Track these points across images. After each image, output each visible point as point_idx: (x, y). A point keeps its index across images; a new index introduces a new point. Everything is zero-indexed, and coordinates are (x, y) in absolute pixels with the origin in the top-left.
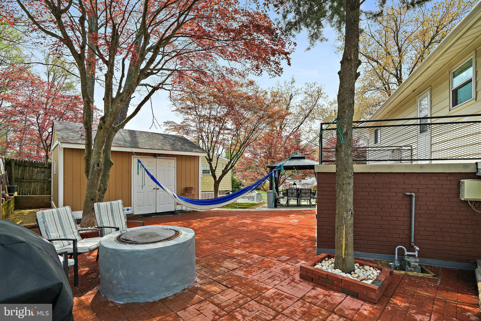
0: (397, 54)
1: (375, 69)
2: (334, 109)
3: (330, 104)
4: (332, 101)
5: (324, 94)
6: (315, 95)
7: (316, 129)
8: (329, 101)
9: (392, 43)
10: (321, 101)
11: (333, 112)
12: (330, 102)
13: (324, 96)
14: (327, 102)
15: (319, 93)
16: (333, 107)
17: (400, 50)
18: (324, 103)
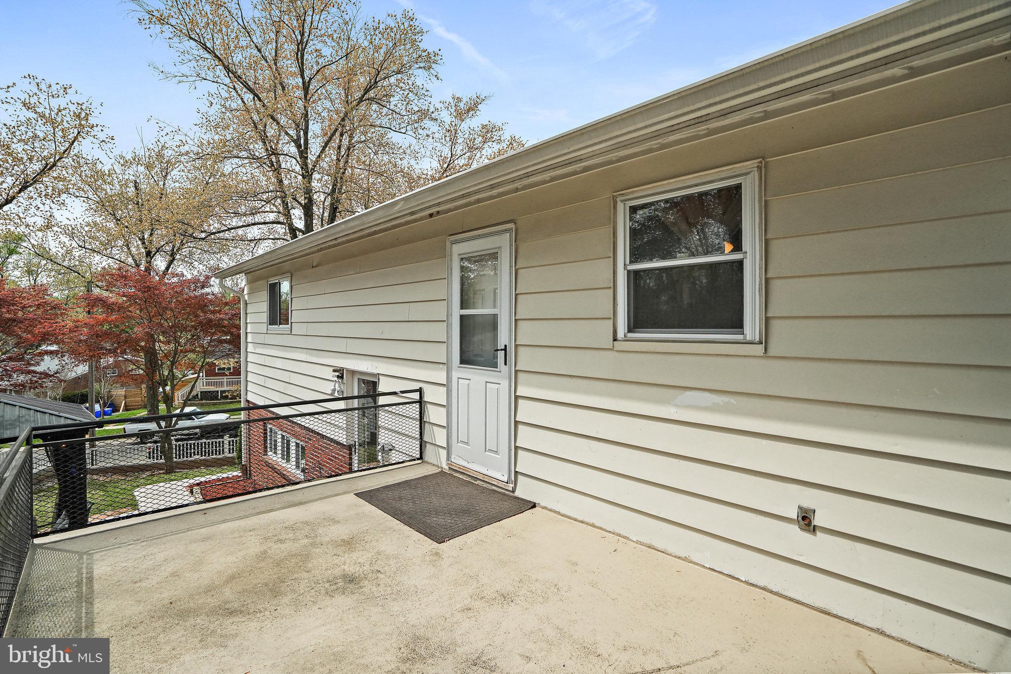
0: (300, 93)
1: (248, 110)
2: (134, 178)
3: (122, 162)
4: (129, 157)
5: (99, 128)
6: (65, 123)
7: (72, 223)
8: (117, 152)
9: (289, 65)
10: (86, 148)
11: (131, 185)
12: (122, 157)
13: (102, 136)
14: (111, 155)
15: (83, 122)
16: (131, 173)
17: (306, 88)
18: (98, 154)
